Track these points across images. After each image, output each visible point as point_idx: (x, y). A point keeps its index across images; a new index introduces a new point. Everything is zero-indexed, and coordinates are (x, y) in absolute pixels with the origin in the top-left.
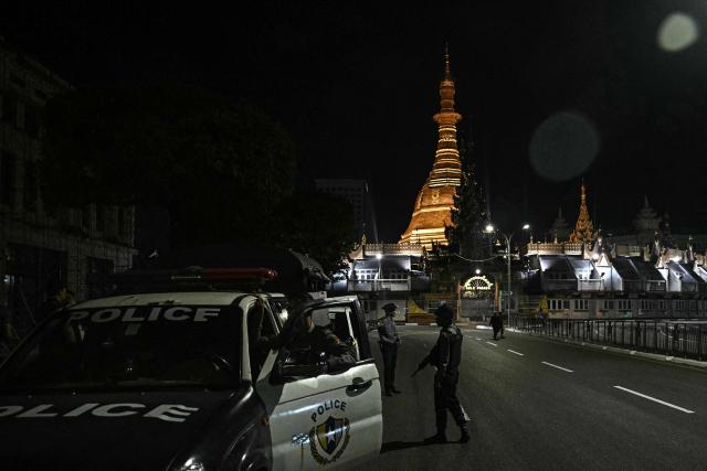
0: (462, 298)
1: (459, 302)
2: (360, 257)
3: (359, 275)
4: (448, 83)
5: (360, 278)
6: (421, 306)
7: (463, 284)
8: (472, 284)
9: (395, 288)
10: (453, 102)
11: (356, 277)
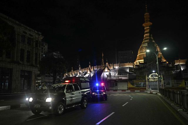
0: (148, 81)
1: (147, 83)
2: (112, 68)
3: (112, 74)
4: (146, 14)
5: (112, 75)
6: (133, 84)
7: (148, 76)
8: (152, 76)
9: (123, 78)
10: (149, 19)
11: (111, 75)
